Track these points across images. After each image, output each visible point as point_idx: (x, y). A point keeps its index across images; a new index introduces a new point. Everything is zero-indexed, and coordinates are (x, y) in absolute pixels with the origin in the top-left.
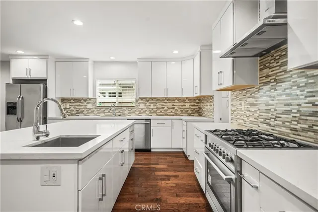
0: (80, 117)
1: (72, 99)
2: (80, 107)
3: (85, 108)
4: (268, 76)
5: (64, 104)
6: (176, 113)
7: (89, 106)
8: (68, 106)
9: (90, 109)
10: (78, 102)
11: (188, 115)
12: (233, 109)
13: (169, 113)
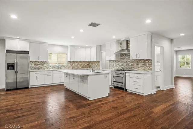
0: (40, 70)
1: (35, 61)
2: (40, 66)
3: (43, 66)
4: (122, 59)
5: (31, 64)
6: (82, 67)
7: (45, 65)
8: (33, 65)
9: (45, 66)
10: (39, 63)
11: (86, 68)
12: (110, 65)
13: (80, 67)
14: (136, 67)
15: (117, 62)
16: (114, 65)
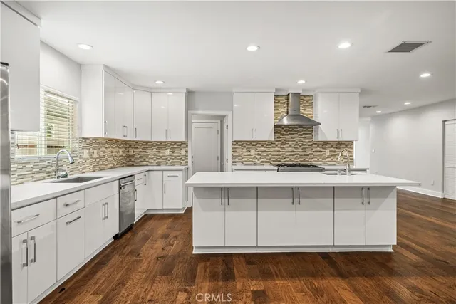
13: (109, 164)
14: (319, 157)
15: (262, 146)
16: (253, 152)
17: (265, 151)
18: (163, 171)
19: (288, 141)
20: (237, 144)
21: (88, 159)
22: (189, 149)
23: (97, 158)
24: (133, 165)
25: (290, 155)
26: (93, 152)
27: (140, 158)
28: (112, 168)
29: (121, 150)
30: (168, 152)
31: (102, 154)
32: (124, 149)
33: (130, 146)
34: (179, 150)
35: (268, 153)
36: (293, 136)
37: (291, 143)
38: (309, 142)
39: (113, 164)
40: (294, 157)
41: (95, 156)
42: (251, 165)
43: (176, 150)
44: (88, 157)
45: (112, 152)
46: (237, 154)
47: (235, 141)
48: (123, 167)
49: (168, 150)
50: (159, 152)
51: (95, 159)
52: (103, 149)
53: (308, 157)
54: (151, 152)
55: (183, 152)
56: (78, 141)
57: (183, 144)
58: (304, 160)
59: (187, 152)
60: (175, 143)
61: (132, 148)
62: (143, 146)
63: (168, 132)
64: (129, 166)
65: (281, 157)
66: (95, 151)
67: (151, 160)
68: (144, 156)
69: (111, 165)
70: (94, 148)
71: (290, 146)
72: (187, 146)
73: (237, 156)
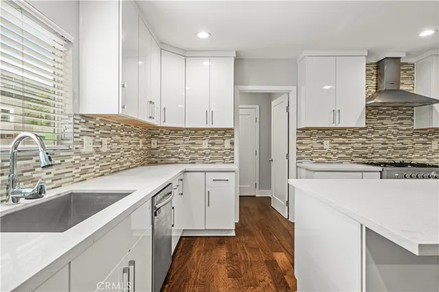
13: (126, 162)
14: (422, 152)
15: (340, 136)
16: (327, 144)
17: (344, 143)
18: (205, 172)
19: (378, 129)
20: (305, 132)
21: (91, 154)
22: (236, 140)
23: (108, 153)
24: (156, 163)
25: (380, 149)
26: (101, 143)
27: (166, 153)
28: (129, 168)
29: (141, 142)
30: (205, 144)
31: (115, 146)
32: (144, 139)
33: (153, 136)
34: (220, 141)
35: (349, 146)
36: (385, 122)
37: (381, 132)
38: (407, 130)
39: (132, 162)
40: (387, 151)
41: (104, 149)
42: (324, 162)
43: (217, 141)
44: (92, 150)
45: (130, 144)
46: (304, 148)
47: (300, 129)
48: (143, 165)
49: (206, 141)
50: (194, 144)
51: (105, 154)
52: (117, 137)
53: (407, 151)
54: (182, 144)
55: (227, 144)
56: (71, 120)
57: (227, 132)
58: (401, 156)
59: (232, 144)
60: (216, 130)
61: (156, 138)
62: (170, 136)
63: (210, 115)
64: (151, 163)
65: (367, 151)
66: (105, 141)
67: (182, 156)
68: (173, 149)
69: (128, 164)
70: (103, 135)
71: (381, 136)
72: (233, 136)
73: (303, 151)
